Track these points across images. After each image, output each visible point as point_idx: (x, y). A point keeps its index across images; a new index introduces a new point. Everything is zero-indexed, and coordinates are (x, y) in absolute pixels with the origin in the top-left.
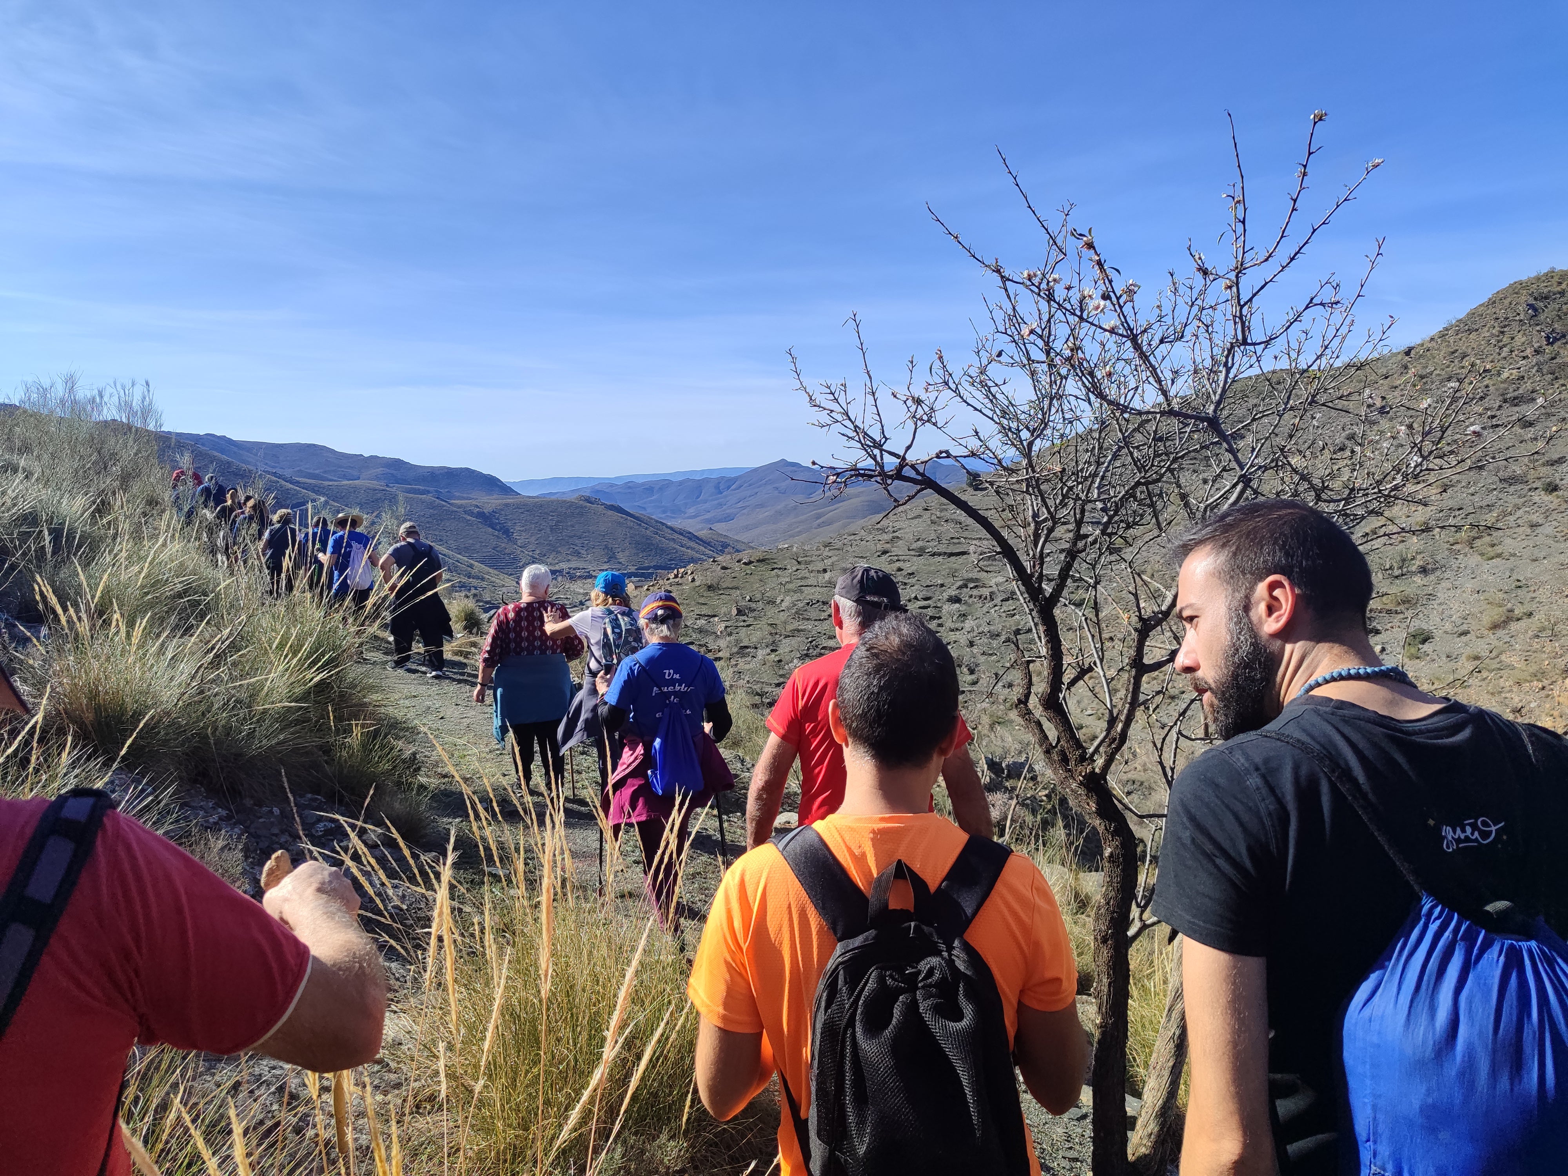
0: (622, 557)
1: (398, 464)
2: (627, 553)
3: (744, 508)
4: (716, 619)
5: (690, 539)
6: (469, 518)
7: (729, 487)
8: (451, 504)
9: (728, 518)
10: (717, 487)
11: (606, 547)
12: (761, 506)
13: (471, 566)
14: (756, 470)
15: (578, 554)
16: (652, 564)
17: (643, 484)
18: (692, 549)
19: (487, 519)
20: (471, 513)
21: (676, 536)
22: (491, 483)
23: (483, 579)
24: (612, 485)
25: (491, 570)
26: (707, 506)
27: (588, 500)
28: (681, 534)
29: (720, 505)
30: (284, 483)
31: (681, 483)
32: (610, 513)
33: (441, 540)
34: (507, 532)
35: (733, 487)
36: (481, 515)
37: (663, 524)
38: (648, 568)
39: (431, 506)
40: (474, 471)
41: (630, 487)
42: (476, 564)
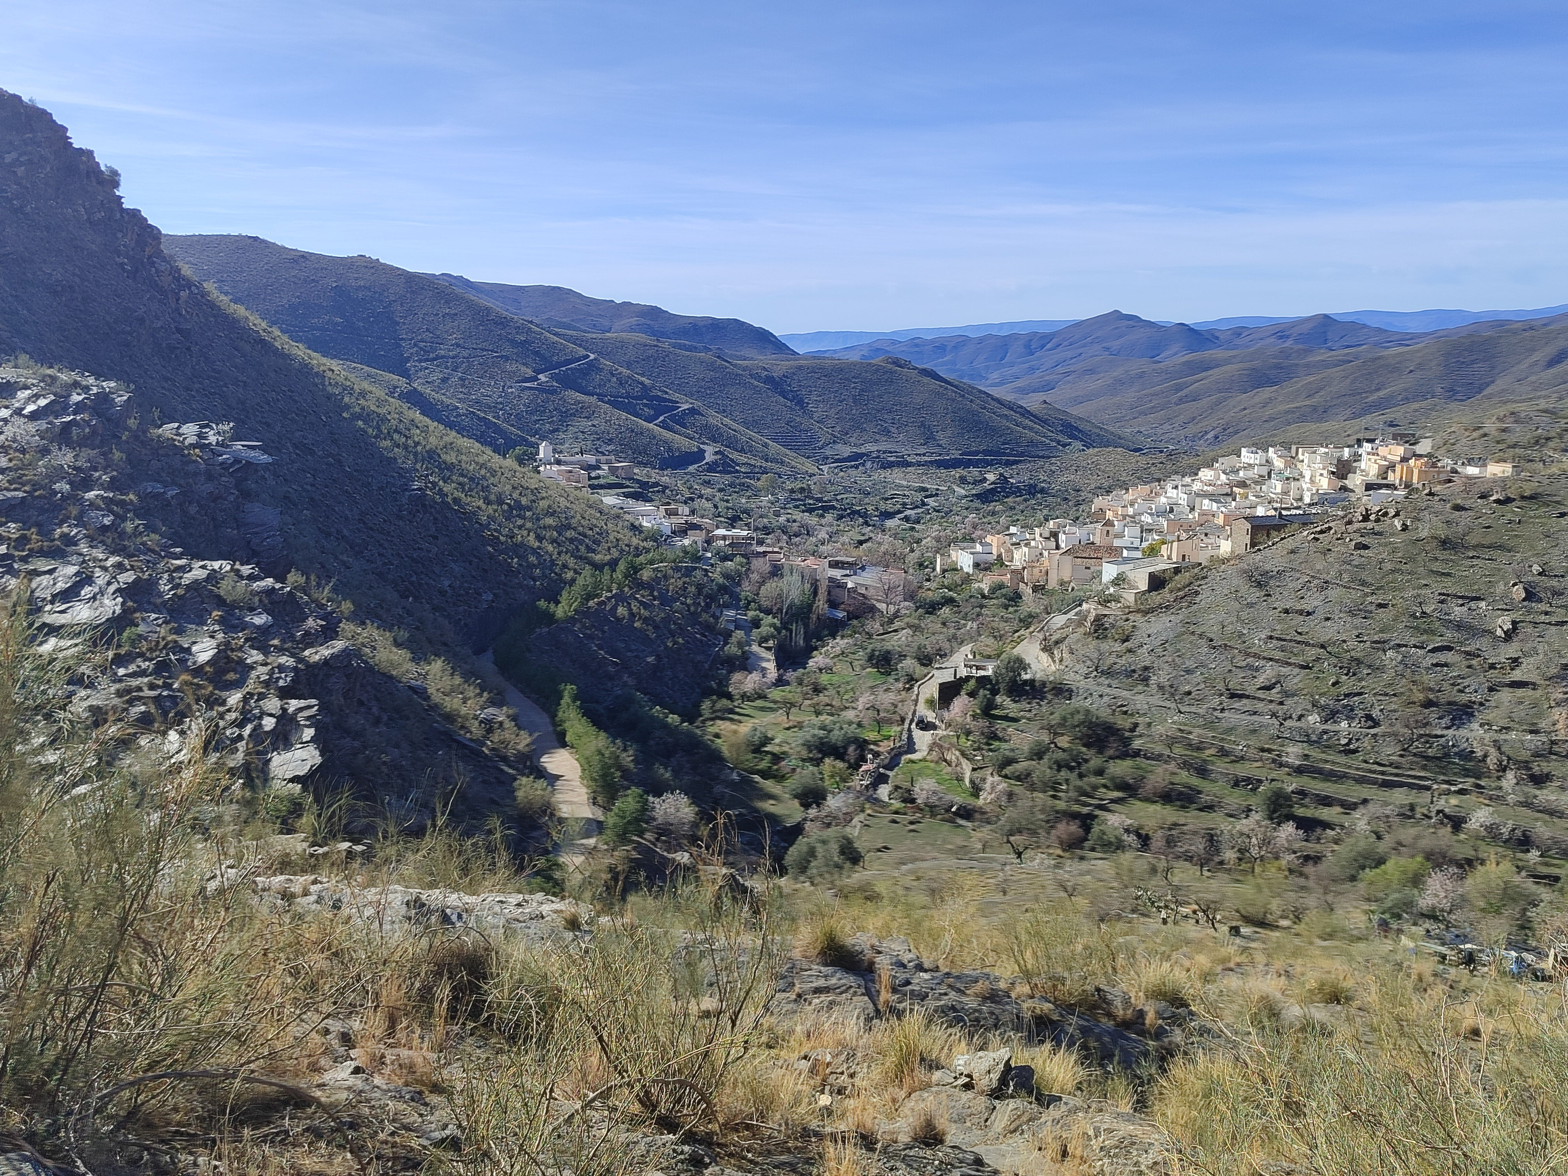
0: (942, 438)
1: (654, 312)
2: (949, 433)
3: (1068, 374)
4: (1483, 604)
5: (1023, 415)
6: (756, 383)
7: (1043, 346)
8: (735, 366)
9: (1048, 387)
10: (1028, 346)
11: (923, 425)
12: (1091, 371)
13: (766, 445)
14: (1080, 324)
15: (887, 432)
16: (981, 448)
17: (933, 341)
18: (1031, 429)
19: (776, 384)
20: (757, 377)
21: (1006, 412)
22: (763, 338)
23: (782, 463)
24: (894, 342)
25: (788, 452)
26: (1015, 370)
27: (897, 363)
28: (1012, 409)
29: (1032, 369)
30: (548, 335)
31: (981, 340)
32: (926, 380)
33: (724, 411)
34: (801, 403)
35: (1049, 346)
36: (769, 380)
37: (988, 395)
38: (976, 453)
39: (712, 367)
40: (743, 323)
41: (917, 345)
42: (771, 443)
